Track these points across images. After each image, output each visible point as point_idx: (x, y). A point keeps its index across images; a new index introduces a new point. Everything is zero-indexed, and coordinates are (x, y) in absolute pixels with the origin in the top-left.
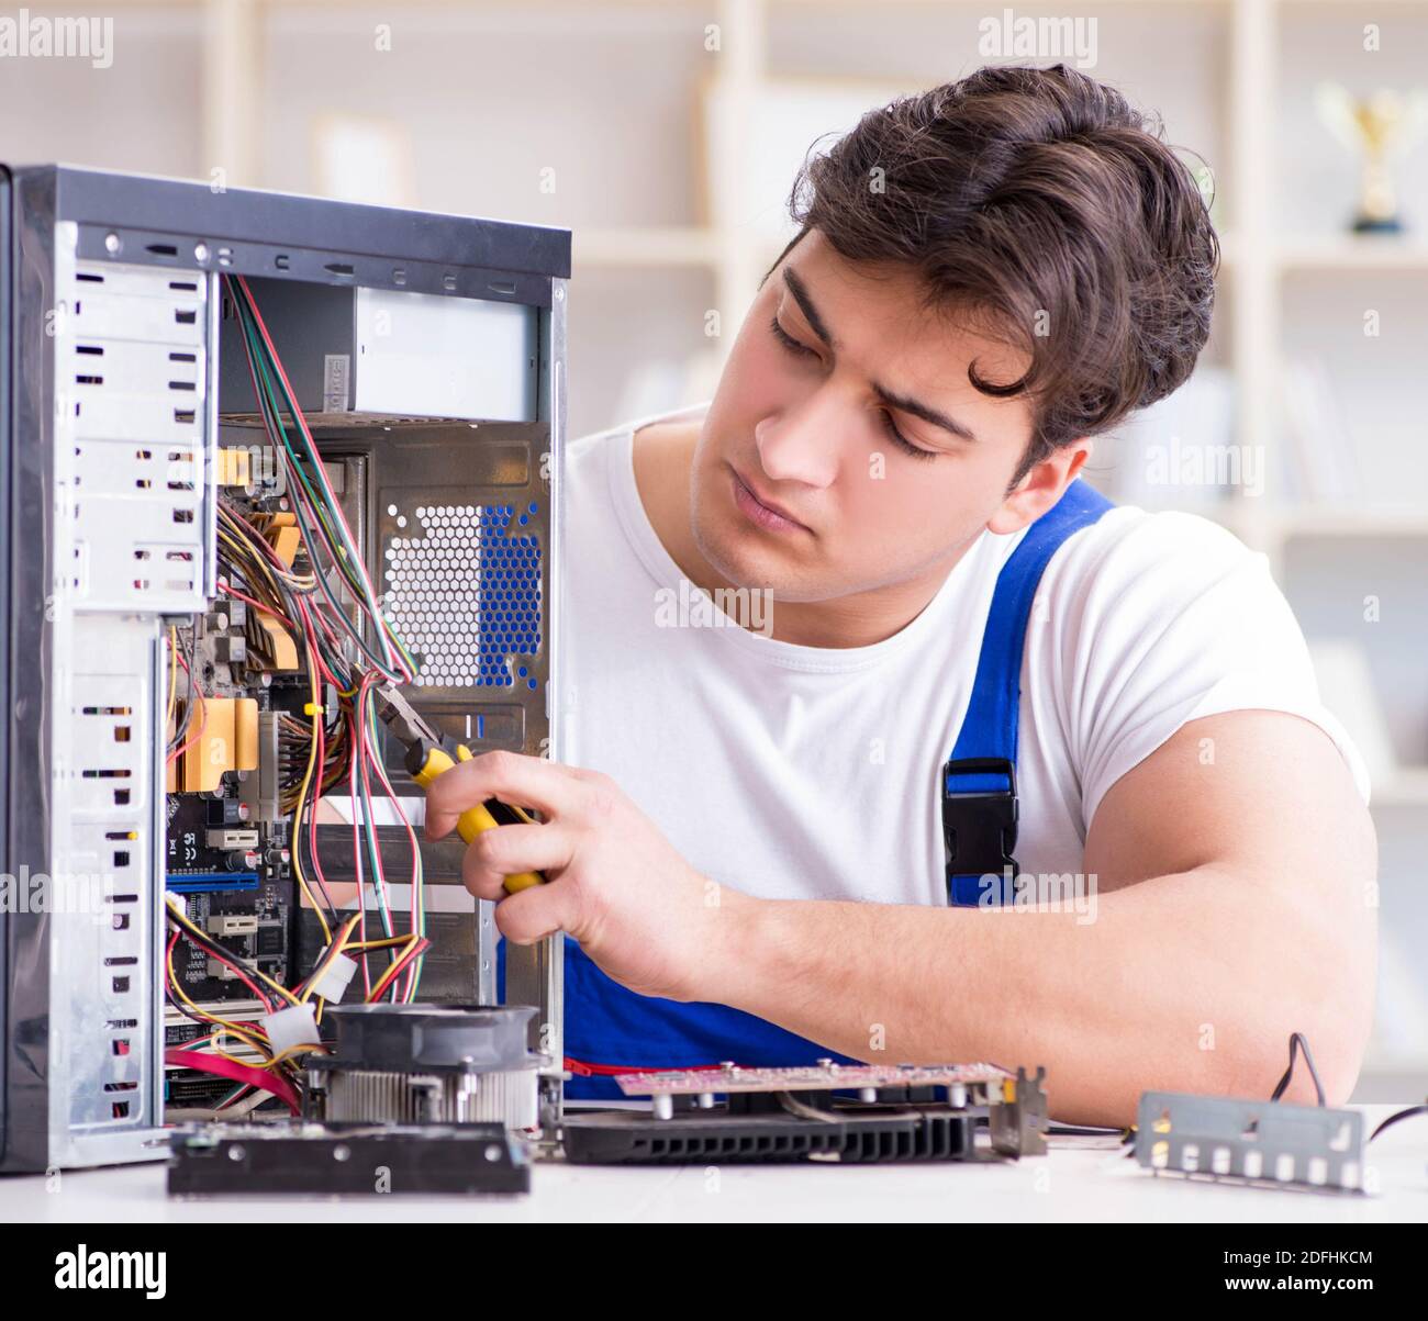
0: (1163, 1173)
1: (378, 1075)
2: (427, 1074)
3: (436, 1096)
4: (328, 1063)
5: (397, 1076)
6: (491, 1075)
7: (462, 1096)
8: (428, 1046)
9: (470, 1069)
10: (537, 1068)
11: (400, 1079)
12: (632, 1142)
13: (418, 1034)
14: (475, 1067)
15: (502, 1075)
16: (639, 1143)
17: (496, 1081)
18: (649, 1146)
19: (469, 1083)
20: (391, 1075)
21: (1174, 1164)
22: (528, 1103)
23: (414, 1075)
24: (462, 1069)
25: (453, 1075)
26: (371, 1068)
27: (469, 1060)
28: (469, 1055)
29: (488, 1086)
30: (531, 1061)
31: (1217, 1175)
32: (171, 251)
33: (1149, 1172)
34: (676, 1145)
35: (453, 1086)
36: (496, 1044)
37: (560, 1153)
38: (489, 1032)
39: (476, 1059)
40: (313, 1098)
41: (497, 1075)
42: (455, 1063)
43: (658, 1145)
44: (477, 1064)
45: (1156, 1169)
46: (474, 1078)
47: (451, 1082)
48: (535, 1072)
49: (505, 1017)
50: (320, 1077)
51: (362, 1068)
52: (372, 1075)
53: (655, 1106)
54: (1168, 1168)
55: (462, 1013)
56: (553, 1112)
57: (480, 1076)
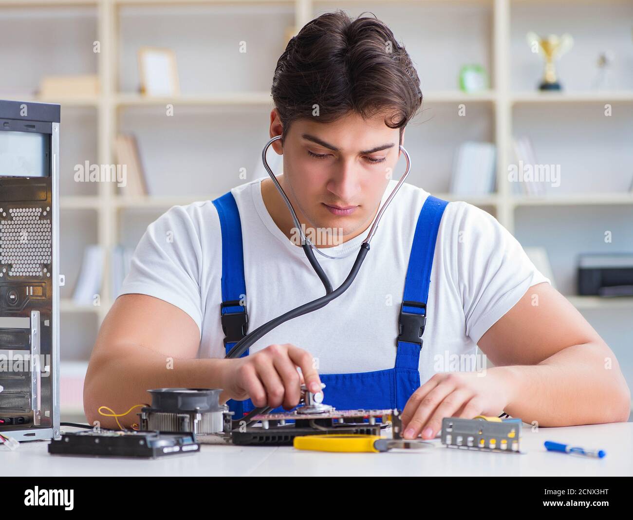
0: (450, 446)
1: (166, 414)
2: (183, 413)
3: (187, 420)
4: (149, 410)
5: (173, 414)
6: (206, 414)
7: (196, 421)
8: (184, 404)
9: (199, 412)
10: (223, 411)
11: (174, 415)
12: (252, 437)
13: (180, 399)
14: (200, 411)
15: (210, 414)
16: (255, 438)
17: (208, 416)
18: (258, 439)
19: (199, 417)
20: (171, 414)
21: (454, 443)
22: (220, 424)
23: (179, 414)
24: (196, 411)
25: (193, 413)
26: (164, 412)
27: (198, 408)
28: (198, 406)
29: (205, 417)
30: (221, 408)
31: (469, 447)
33: (445, 446)
34: (268, 438)
35: (193, 418)
36: (208, 403)
37: (231, 441)
38: (205, 398)
39: (200, 408)
40: (144, 422)
41: (208, 414)
42: (193, 409)
43: (261, 438)
44: (201, 410)
45: (448, 445)
46: (200, 415)
47: (192, 416)
48: (222, 412)
49: (211, 392)
50: (146, 414)
51: (160, 411)
52: (164, 414)
53: (263, 425)
54: (452, 444)
55: (196, 392)
56: (228, 426)
57: (202, 415)
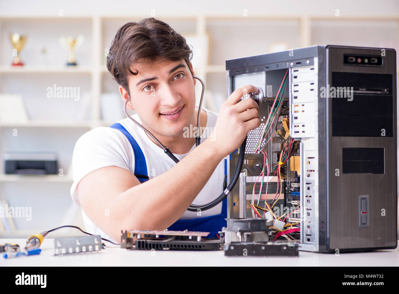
32: (299, 63)
